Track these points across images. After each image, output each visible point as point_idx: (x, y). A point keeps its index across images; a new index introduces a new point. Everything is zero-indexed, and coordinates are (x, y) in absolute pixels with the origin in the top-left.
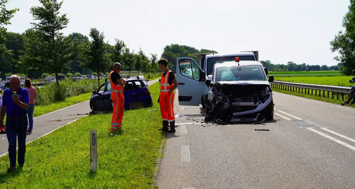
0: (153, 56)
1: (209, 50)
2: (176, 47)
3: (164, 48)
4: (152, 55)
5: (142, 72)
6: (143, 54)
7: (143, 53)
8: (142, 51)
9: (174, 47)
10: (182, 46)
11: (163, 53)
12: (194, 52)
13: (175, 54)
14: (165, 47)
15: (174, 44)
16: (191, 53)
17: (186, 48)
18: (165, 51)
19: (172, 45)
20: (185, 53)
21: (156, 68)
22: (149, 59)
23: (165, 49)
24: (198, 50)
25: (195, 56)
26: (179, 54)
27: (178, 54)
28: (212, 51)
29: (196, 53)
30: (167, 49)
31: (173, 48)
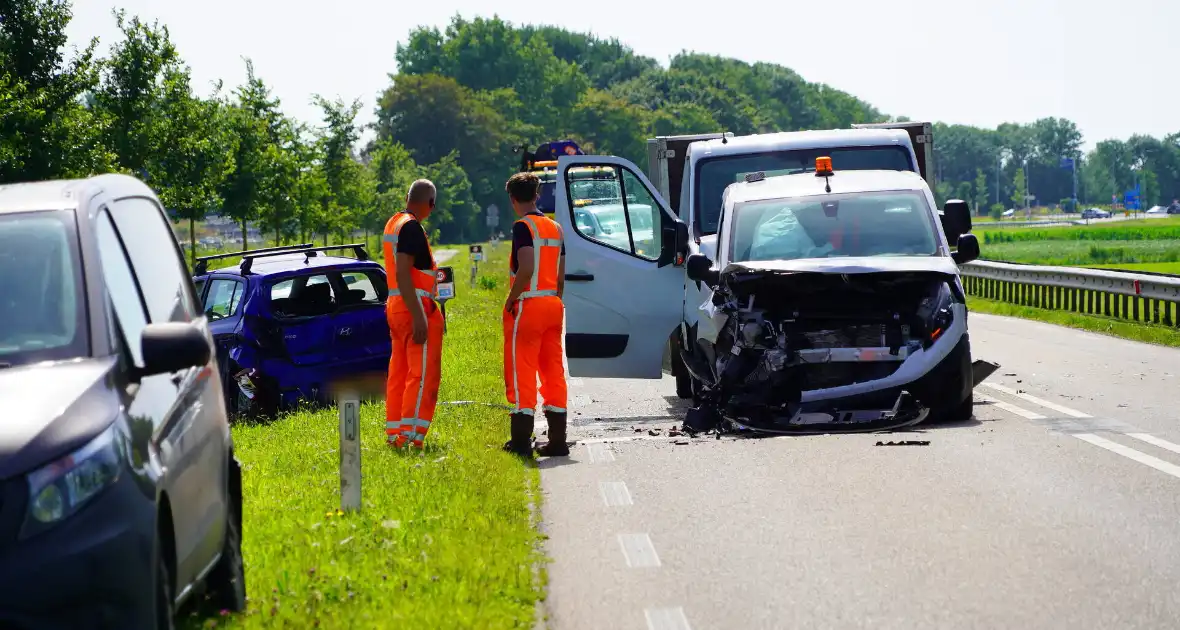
0: (335, 118)
1: (737, 63)
2: (489, 38)
3: (400, 50)
4: (327, 108)
5: (264, 230)
6: (264, 106)
7: (269, 99)
8: (260, 85)
9: (474, 42)
10: (527, 34)
11: (389, 84)
12: (622, 79)
13: (483, 94)
14: (406, 43)
15: (469, 18)
16: (602, 84)
17: (567, 46)
18: (406, 70)
19: (459, 24)
20: (555, 82)
21: (350, 200)
22: (307, 138)
23: (401, 56)
24: (652, 62)
25: (629, 111)
26: (509, 92)
27: (501, 92)
28: (756, 67)
29: (636, 82)
30: (422, 52)
31: (465, 45)
